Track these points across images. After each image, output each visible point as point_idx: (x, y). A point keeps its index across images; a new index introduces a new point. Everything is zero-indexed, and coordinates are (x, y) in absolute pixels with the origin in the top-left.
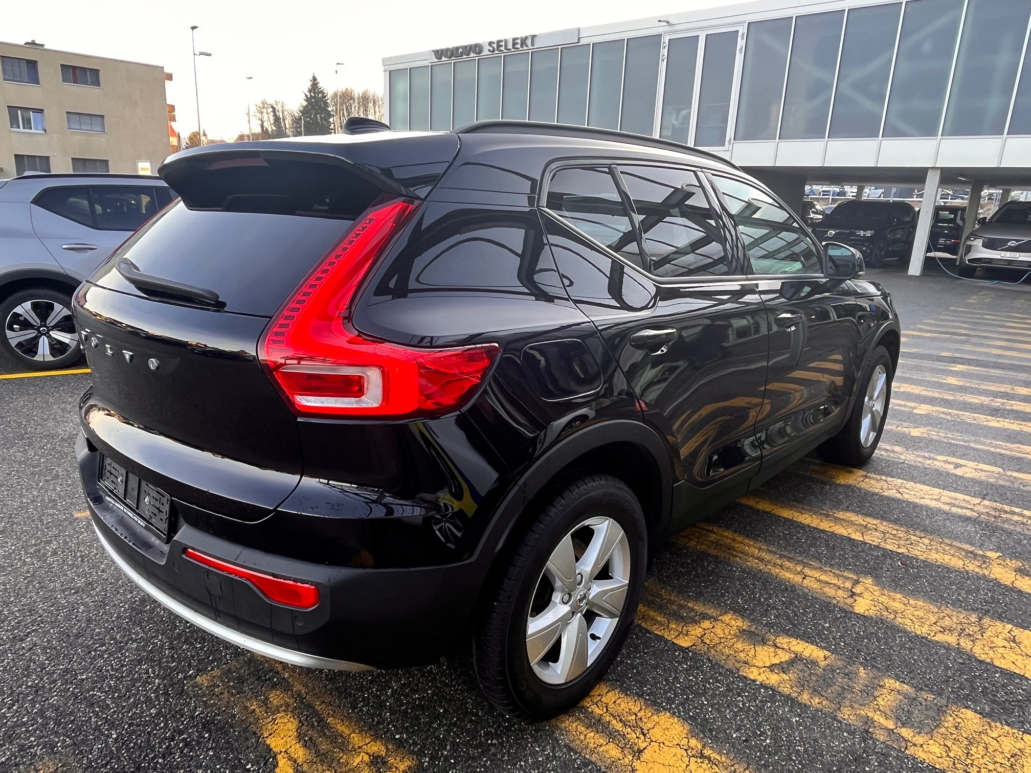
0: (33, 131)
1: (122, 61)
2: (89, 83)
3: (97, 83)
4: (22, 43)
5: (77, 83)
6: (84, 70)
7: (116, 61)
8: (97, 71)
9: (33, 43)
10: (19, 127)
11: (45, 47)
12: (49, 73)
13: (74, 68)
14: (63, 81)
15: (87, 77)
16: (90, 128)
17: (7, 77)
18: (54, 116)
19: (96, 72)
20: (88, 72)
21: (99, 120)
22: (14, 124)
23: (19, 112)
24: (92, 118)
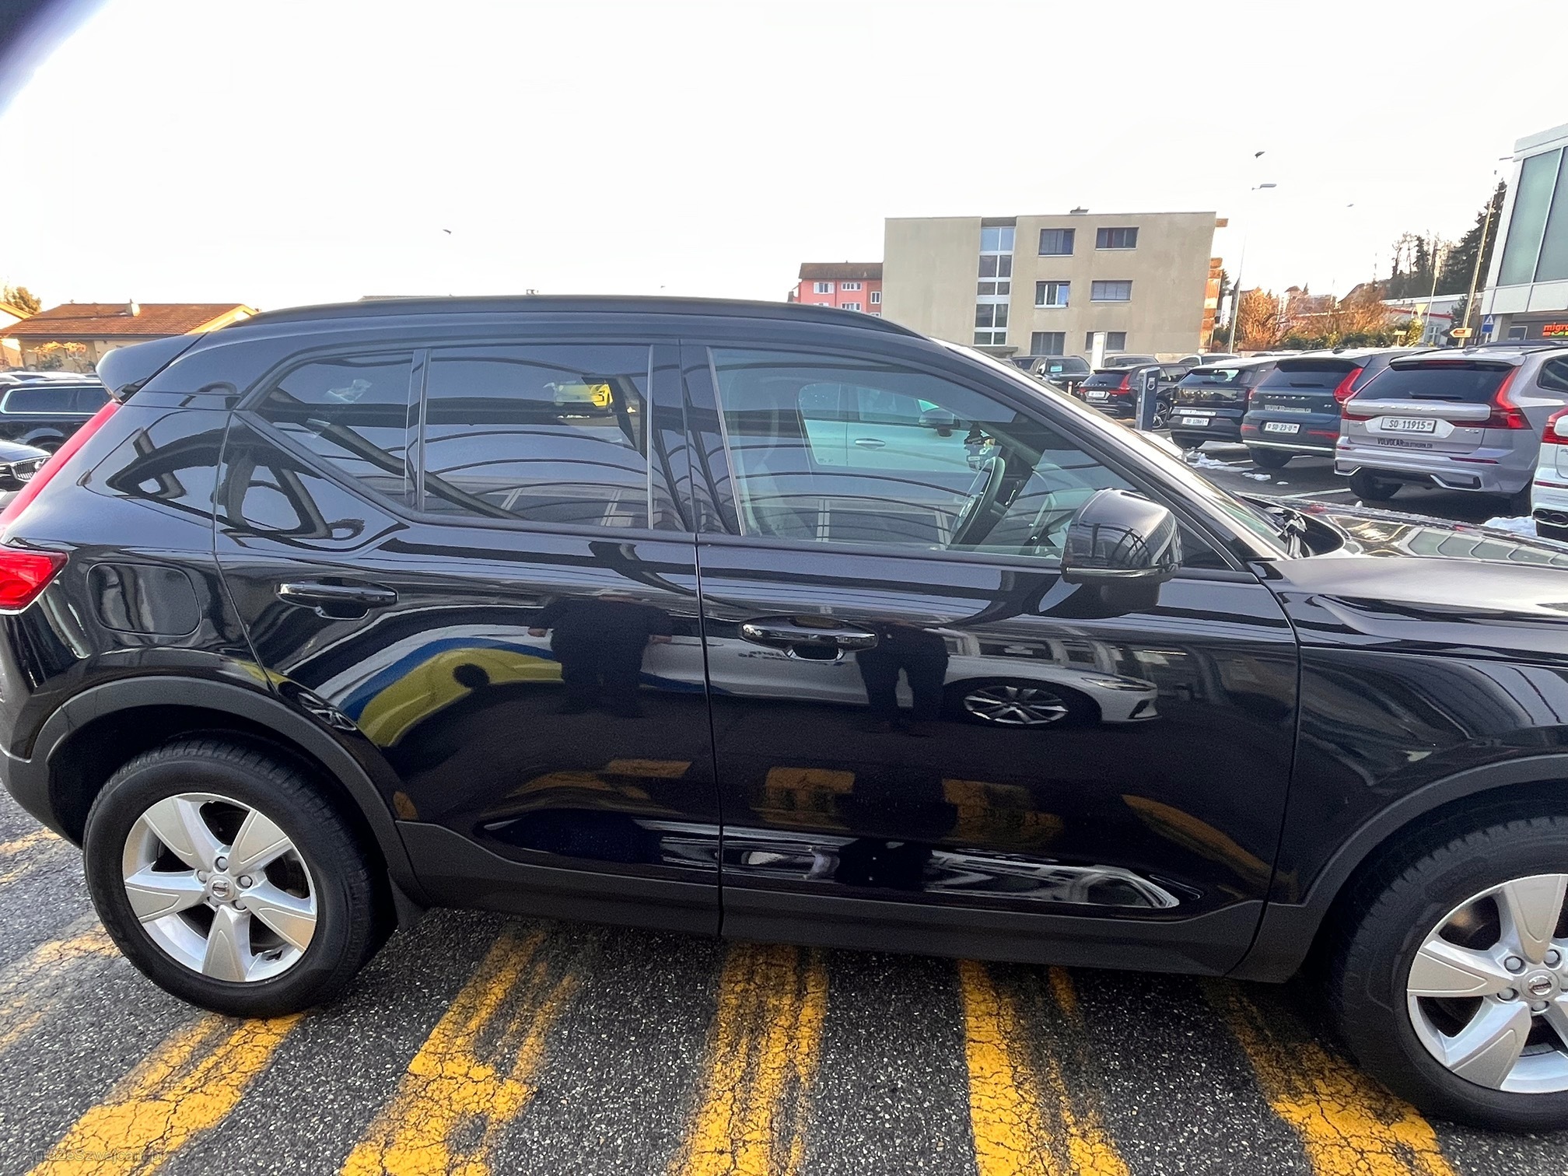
0: (1056, 306)
1: (1166, 214)
2: (1124, 246)
3: (1132, 244)
4: (1068, 213)
5: (1111, 248)
6: (1120, 231)
7: (1160, 214)
8: (1136, 229)
9: (1078, 210)
10: (1043, 303)
11: (1088, 213)
12: (1084, 240)
13: (1111, 230)
14: (1097, 247)
15: (1122, 239)
16: (1114, 297)
17: (1043, 252)
18: (1079, 288)
19: (1133, 232)
20: (1125, 233)
21: (1126, 286)
22: (1039, 299)
23: (1047, 287)
24: (1119, 285)
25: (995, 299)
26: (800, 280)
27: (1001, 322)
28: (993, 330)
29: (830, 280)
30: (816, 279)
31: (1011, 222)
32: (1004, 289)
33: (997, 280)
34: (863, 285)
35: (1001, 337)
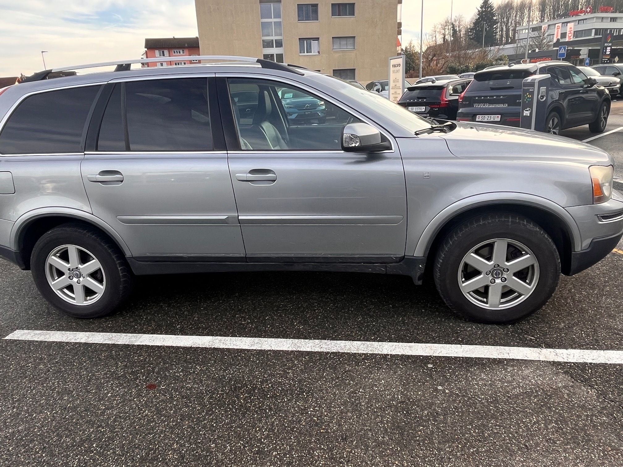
0: (312, 53)
2: (348, 14)
3: (353, 13)
5: (340, 16)
6: (345, 5)
8: (354, 4)
10: (304, 53)
12: (325, 11)
13: (339, 5)
14: (332, 16)
15: (346, 11)
16: (346, 47)
17: (300, 19)
18: (325, 42)
19: (352, 6)
20: (348, 6)
21: (352, 40)
22: (302, 50)
23: (305, 42)
24: (348, 40)
25: (274, 51)
26: (146, 49)
29: (165, 48)
30: (156, 49)
32: (279, 44)
33: (274, 38)
34: (186, 51)
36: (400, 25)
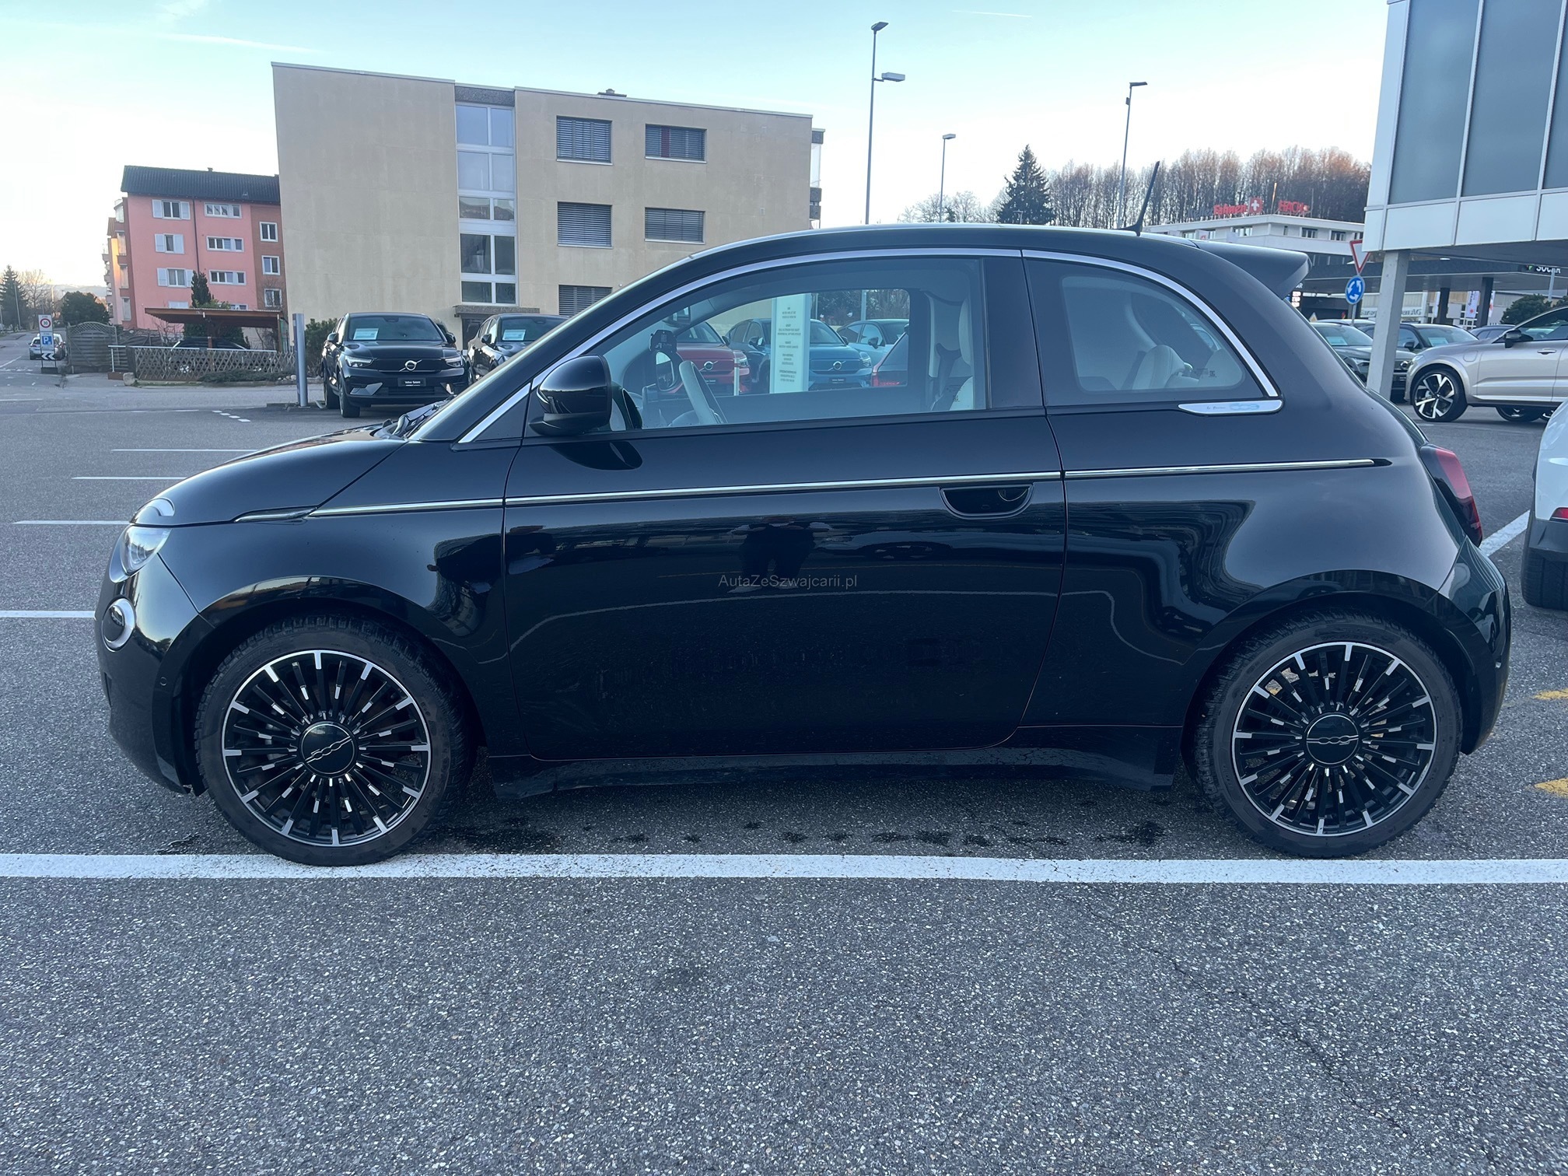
1: (744, 112)
2: (687, 155)
3: (699, 153)
4: (594, 93)
5: (668, 157)
6: (681, 131)
7: (734, 111)
8: (701, 132)
9: (610, 93)
11: (627, 98)
12: (628, 140)
13: (667, 130)
14: (647, 155)
15: (684, 144)
16: (679, 235)
17: (563, 154)
18: (626, 218)
19: (699, 134)
20: (687, 135)
21: (695, 219)
22: (565, 232)
23: (575, 212)
24: (686, 217)
25: (491, 228)
26: (125, 195)
27: (506, 264)
28: (494, 278)
29: (183, 197)
30: (155, 195)
31: (505, 99)
32: (505, 210)
33: (492, 195)
34: (245, 211)
35: (507, 292)
36: (816, 194)
